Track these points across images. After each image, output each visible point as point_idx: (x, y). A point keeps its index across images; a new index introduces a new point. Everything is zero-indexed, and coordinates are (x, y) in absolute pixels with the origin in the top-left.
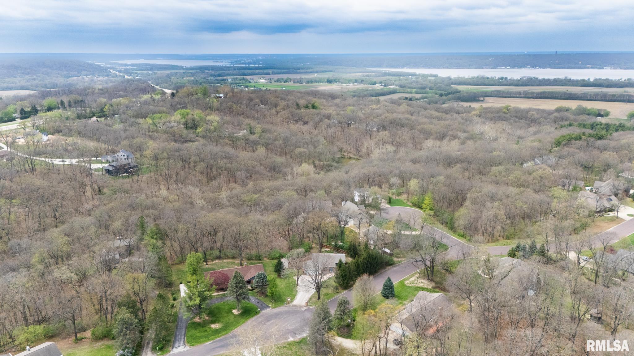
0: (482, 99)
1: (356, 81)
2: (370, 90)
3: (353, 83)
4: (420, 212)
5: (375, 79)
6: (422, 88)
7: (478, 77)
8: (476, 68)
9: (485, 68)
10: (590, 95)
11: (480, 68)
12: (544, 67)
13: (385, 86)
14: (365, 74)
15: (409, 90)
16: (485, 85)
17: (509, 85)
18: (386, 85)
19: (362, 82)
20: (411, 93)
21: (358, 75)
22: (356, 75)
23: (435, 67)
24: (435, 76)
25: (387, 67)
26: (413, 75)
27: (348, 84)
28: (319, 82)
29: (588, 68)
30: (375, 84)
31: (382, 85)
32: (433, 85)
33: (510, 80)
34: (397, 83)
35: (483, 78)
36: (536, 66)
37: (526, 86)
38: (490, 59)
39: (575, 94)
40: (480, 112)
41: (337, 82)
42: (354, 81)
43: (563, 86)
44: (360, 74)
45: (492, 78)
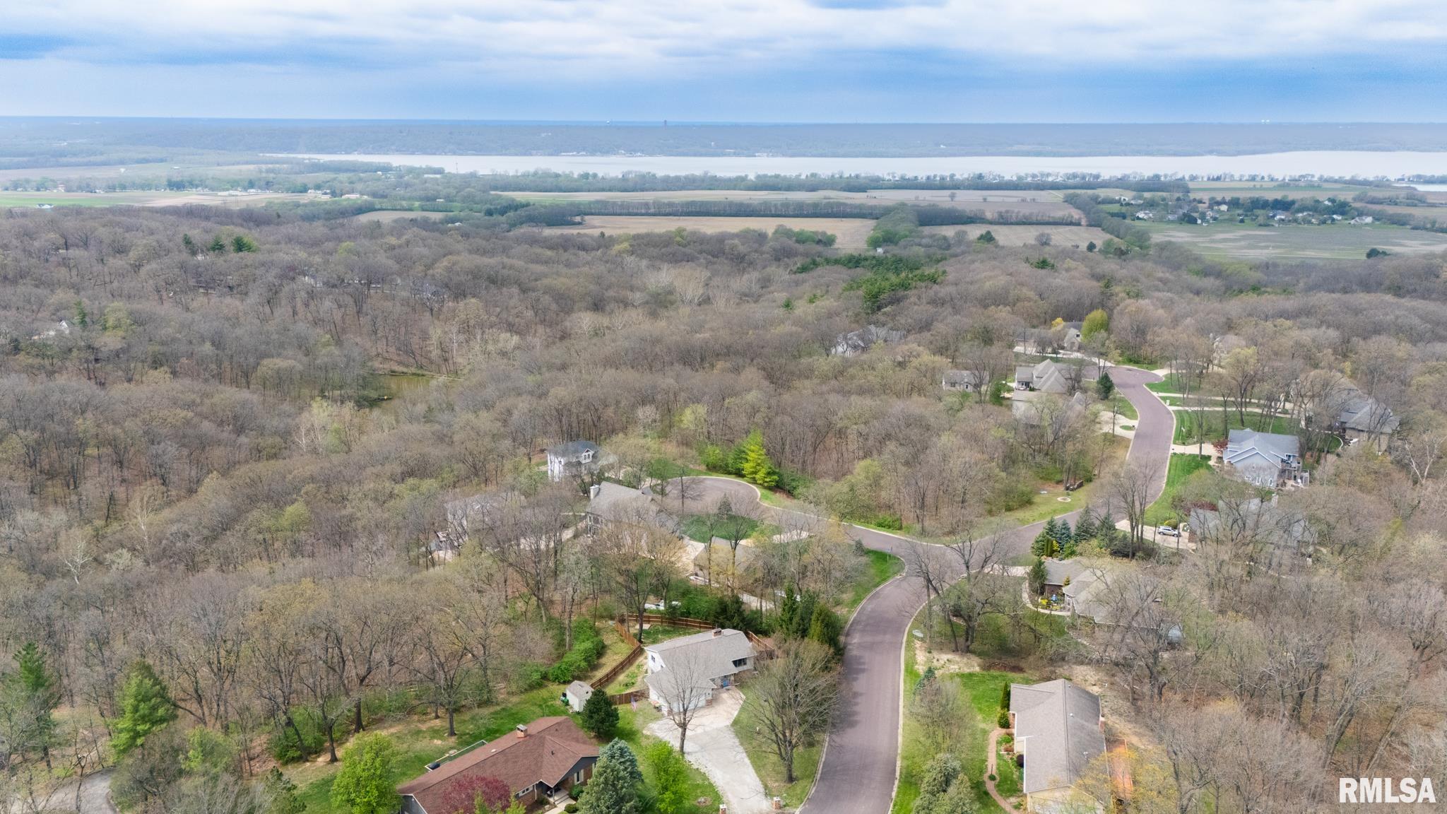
0: (578, 219)
1: (252, 184)
2: (305, 205)
3: (245, 189)
4: (739, 484)
5: (300, 180)
6: (428, 199)
7: (535, 174)
8: (516, 155)
9: (536, 155)
10: (775, 205)
11: (525, 154)
12: (651, 154)
13: (333, 194)
14: (264, 167)
15: (404, 203)
16: (560, 190)
17: (610, 190)
18: (338, 192)
19: (268, 185)
20: (411, 210)
21: (248, 170)
22: (240, 171)
23: (425, 151)
24: (440, 171)
25: (309, 151)
26: (386, 169)
27: (231, 192)
28: (146, 186)
29: (729, 155)
30: (304, 190)
31: (326, 194)
32: (453, 192)
33: (603, 178)
34: (359, 186)
35: (547, 175)
36: (636, 151)
37: (642, 190)
38: (543, 135)
39: (748, 205)
40: (631, 246)
41: (197, 186)
42: (246, 184)
43: (710, 189)
44: (251, 167)
45: (567, 176)
